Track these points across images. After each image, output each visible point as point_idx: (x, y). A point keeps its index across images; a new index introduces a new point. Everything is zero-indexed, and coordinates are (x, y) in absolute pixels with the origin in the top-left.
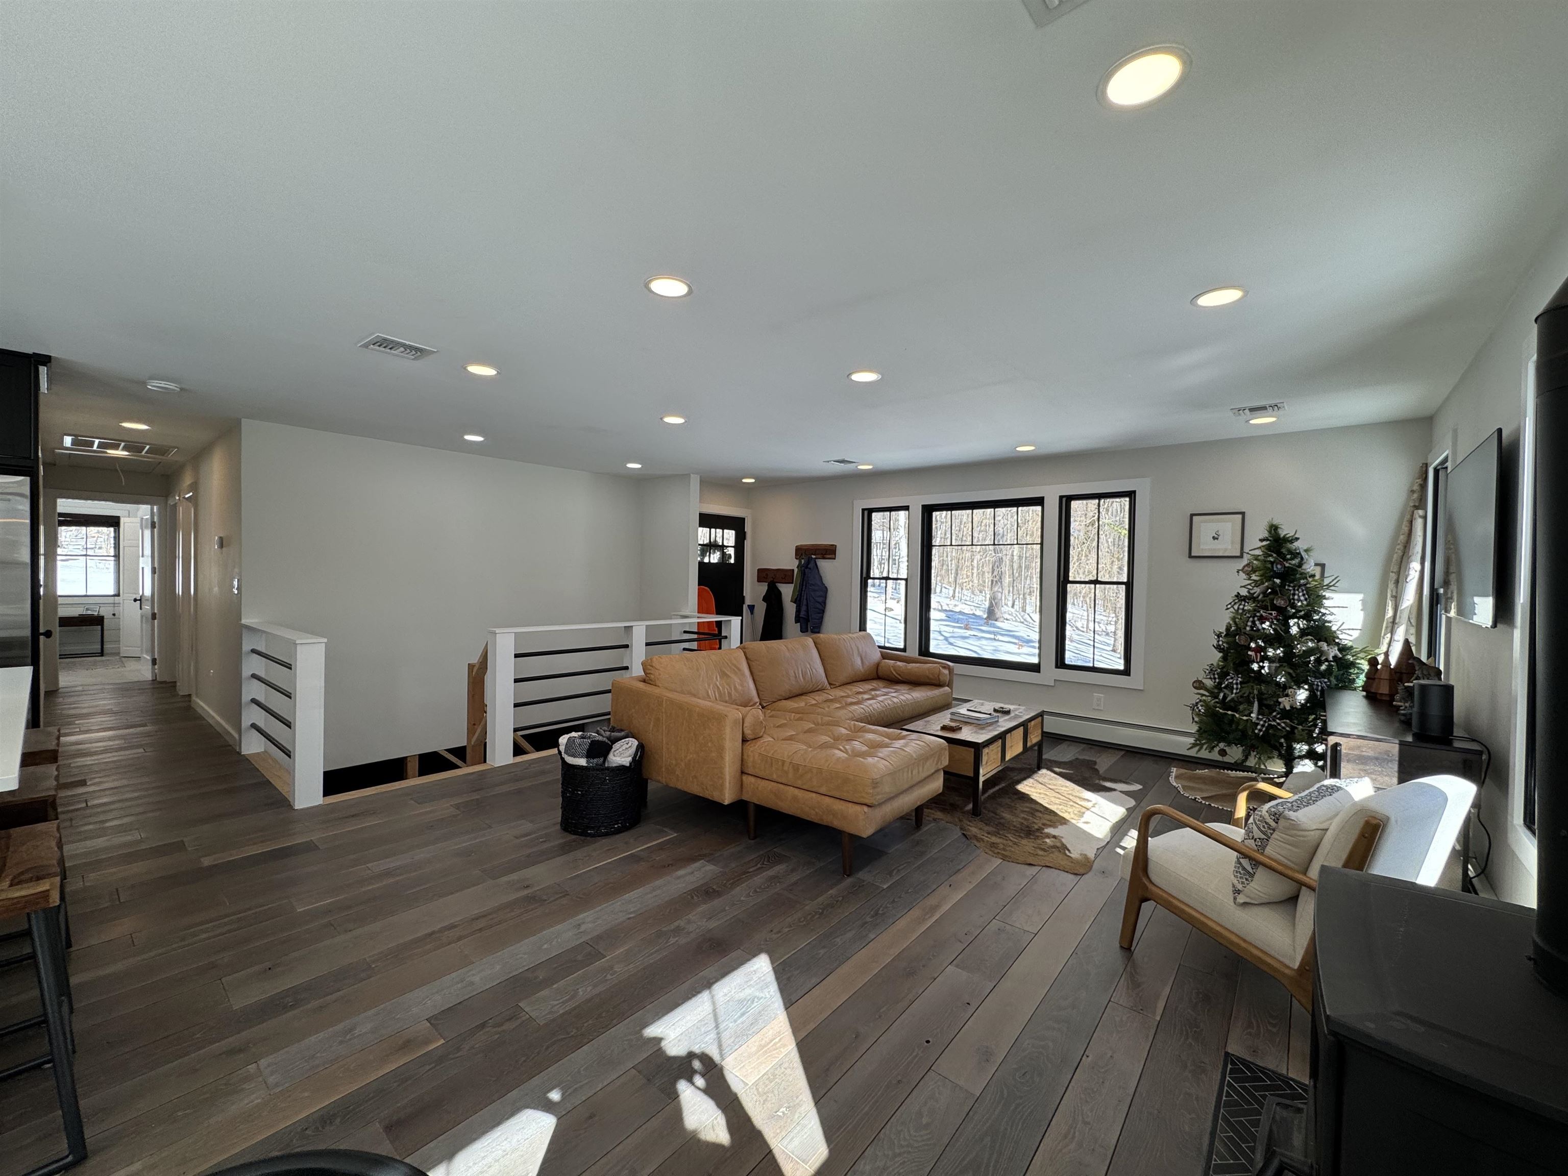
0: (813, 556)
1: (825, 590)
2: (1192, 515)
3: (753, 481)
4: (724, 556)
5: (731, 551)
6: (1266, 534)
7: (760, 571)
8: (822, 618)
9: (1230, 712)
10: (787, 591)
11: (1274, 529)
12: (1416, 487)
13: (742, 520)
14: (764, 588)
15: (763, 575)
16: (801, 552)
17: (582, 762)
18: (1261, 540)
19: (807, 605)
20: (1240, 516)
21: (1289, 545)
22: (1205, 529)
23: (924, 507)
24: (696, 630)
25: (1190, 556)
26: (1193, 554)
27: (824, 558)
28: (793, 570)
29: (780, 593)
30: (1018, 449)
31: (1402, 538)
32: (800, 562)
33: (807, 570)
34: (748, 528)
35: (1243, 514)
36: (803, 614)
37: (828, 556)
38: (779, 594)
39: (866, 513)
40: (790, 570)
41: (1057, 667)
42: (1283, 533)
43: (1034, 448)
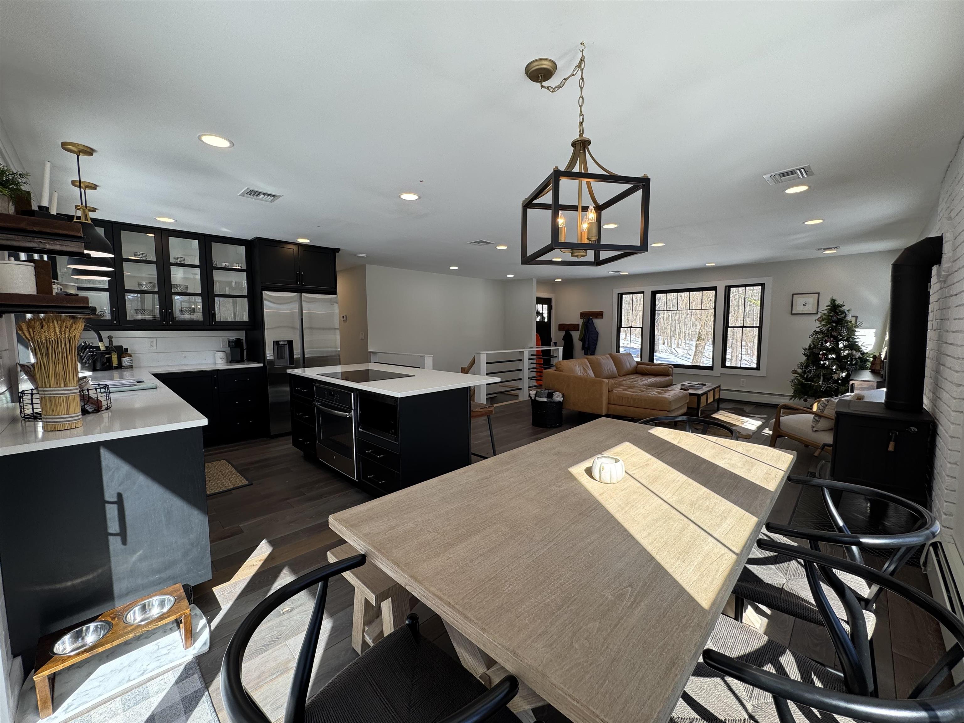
0: (591, 317)
1: (597, 334)
2: (793, 295)
3: (560, 280)
4: (543, 318)
5: (545, 315)
6: (829, 304)
7: (560, 325)
8: (595, 348)
9: (809, 383)
10: (576, 335)
11: (833, 301)
13: (550, 299)
14: (563, 333)
15: (562, 327)
16: (583, 315)
17: (545, 400)
18: (827, 306)
19: (589, 341)
20: (817, 295)
21: (840, 308)
22: (799, 301)
23: (652, 292)
24: (535, 354)
25: (792, 314)
26: (793, 313)
28: (579, 325)
30: (707, 265)
32: (584, 320)
33: (588, 324)
34: (553, 304)
35: (819, 294)
36: (586, 346)
37: (599, 317)
38: (571, 336)
39: (620, 295)
40: (577, 324)
41: (722, 367)
42: (837, 303)
43: (714, 264)
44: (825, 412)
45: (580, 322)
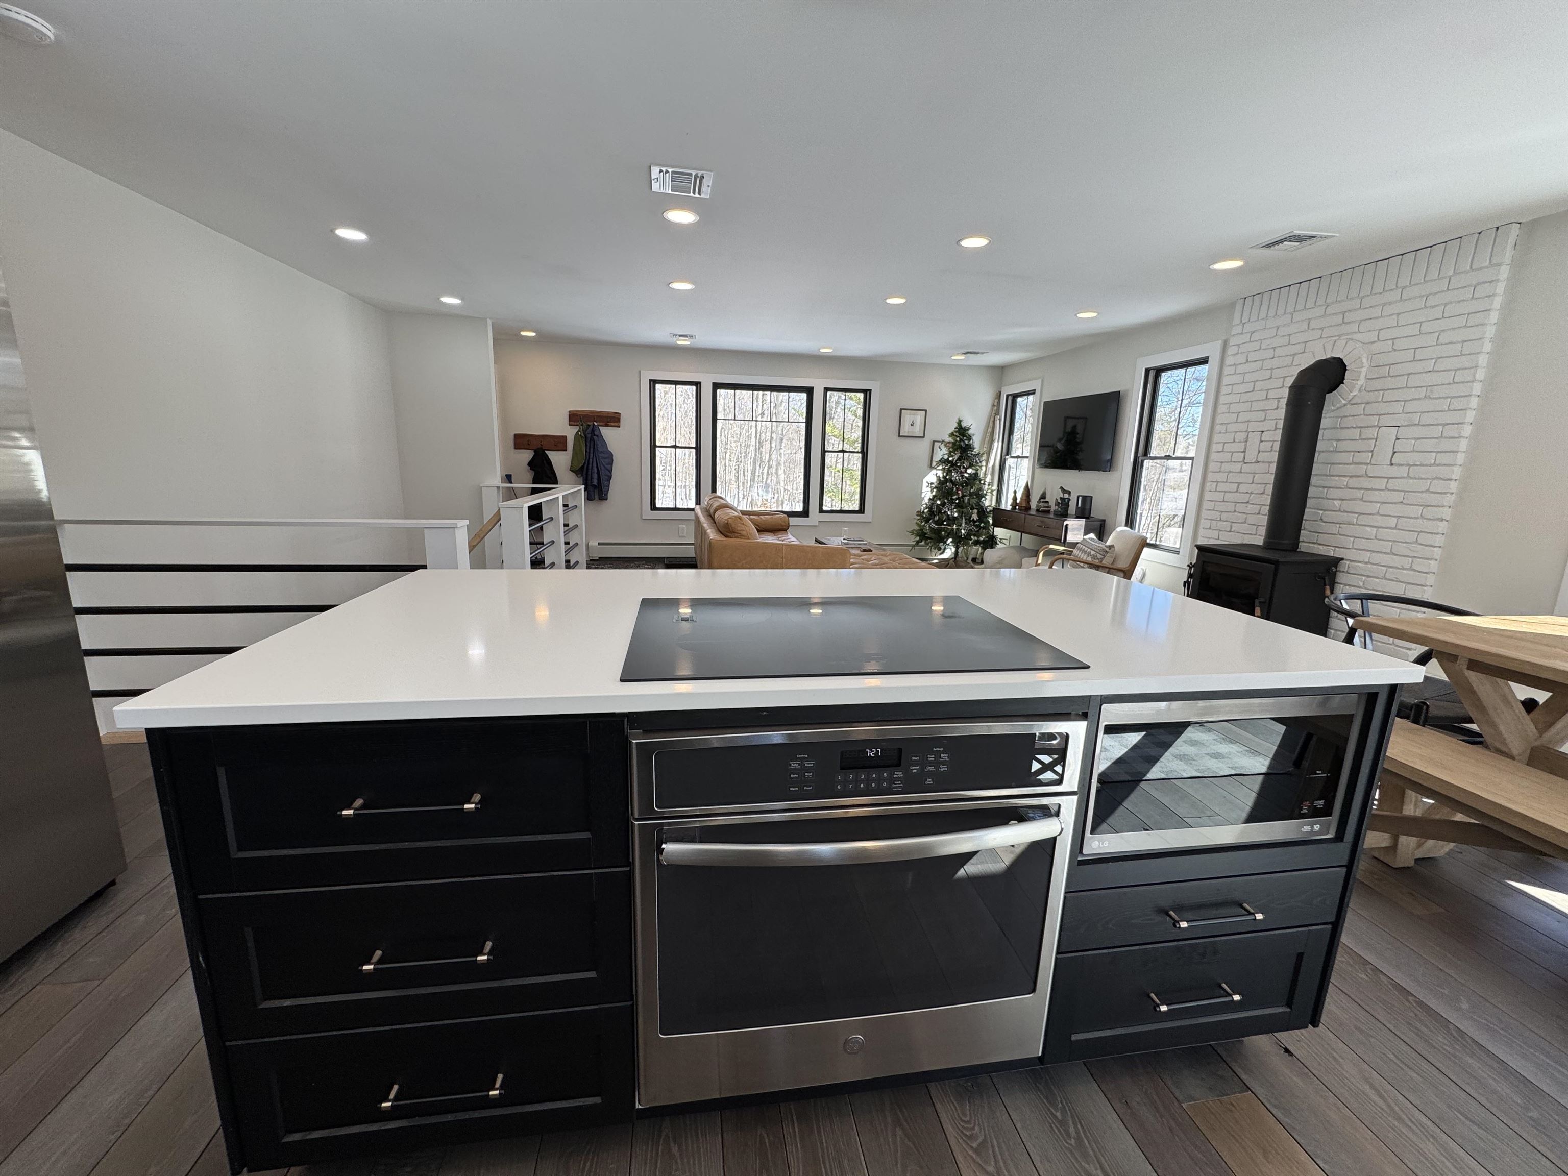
0: (595, 424)
1: (610, 455)
2: (900, 410)
3: (533, 334)
6: (956, 427)
7: (517, 437)
8: (608, 485)
11: (960, 422)
12: (996, 404)
15: (521, 441)
16: (574, 418)
18: (953, 428)
19: (593, 471)
20: (924, 412)
22: (907, 419)
23: (712, 384)
25: (899, 436)
26: (901, 435)
27: (607, 425)
28: (565, 437)
29: (549, 463)
30: (821, 350)
31: (990, 430)
32: (576, 429)
35: (926, 411)
36: (593, 482)
37: (612, 424)
39: (651, 383)
40: (563, 436)
41: (819, 512)
42: (964, 424)
43: (831, 350)
44: (1104, 562)
45: (570, 433)
